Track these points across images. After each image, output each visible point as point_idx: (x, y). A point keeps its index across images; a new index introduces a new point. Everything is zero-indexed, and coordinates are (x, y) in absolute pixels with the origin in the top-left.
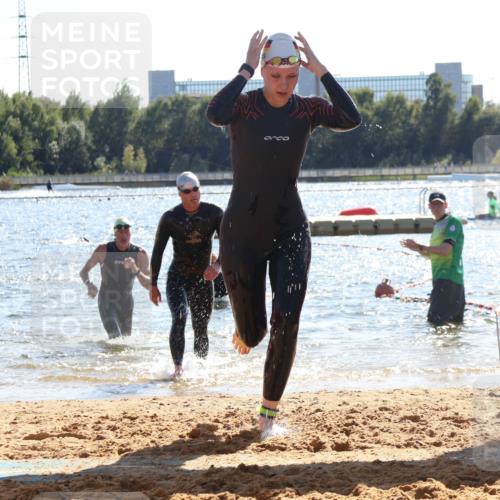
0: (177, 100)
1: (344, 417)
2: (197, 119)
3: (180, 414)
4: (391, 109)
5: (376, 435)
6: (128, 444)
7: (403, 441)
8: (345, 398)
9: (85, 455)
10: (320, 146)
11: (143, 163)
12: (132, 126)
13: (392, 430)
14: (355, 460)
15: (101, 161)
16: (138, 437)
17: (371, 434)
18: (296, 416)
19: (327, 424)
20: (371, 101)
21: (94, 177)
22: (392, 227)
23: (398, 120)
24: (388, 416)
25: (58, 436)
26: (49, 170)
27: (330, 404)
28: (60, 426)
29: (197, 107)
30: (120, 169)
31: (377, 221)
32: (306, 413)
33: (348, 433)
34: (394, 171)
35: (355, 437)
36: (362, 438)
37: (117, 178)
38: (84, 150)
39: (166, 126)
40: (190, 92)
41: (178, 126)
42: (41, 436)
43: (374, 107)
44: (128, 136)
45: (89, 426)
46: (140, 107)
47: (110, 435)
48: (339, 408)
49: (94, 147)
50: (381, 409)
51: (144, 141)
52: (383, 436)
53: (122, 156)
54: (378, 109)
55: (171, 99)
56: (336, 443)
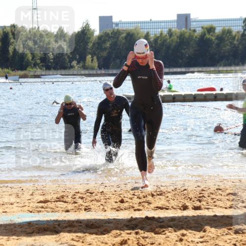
0: (113, 31)
1: (198, 193)
2: (124, 41)
3: (115, 191)
4: (224, 36)
5: (215, 202)
6: (89, 206)
7: (228, 206)
8: (199, 184)
9: (68, 211)
10: (187, 55)
11: (96, 64)
12: (90, 45)
13: (223, 200)
14: (204, 214)
15: (74, 63)
16: (94, 202)
17: (212, 202)
18: (174, 193)
19: (190, 196)
20: (214, 32)
21: (71, 72)
22: (224, 97)
23: (228, 42)
24: (221, 193)
25: (54, 202)
26: (48, 68)
27: (191, 187)
28: (55, 196)
29: (124, 35)
30: (85, 67)
31: (216, 94)
32: (179, 191)
33: (200, 201)
34: (225, 69)
35: (204, 203)
36: (208, 204)
37: (83, 72)
38: (66, 57)
39: (108, 45)
40: (120, 27)
41: (114, 45)
42: (45, 202)
43: (216, 35)
44: (89, 50)
45: (70, 197)
46: (95, 35)
47: (80, 201)
48: (196, 189)
49: (71, 56)
50: (217, 189)
51: (97, 53)
52: (218, 203)
53: (86, 60)
54: (218, 36)
55: (110, 31)
56: (194, 206)
